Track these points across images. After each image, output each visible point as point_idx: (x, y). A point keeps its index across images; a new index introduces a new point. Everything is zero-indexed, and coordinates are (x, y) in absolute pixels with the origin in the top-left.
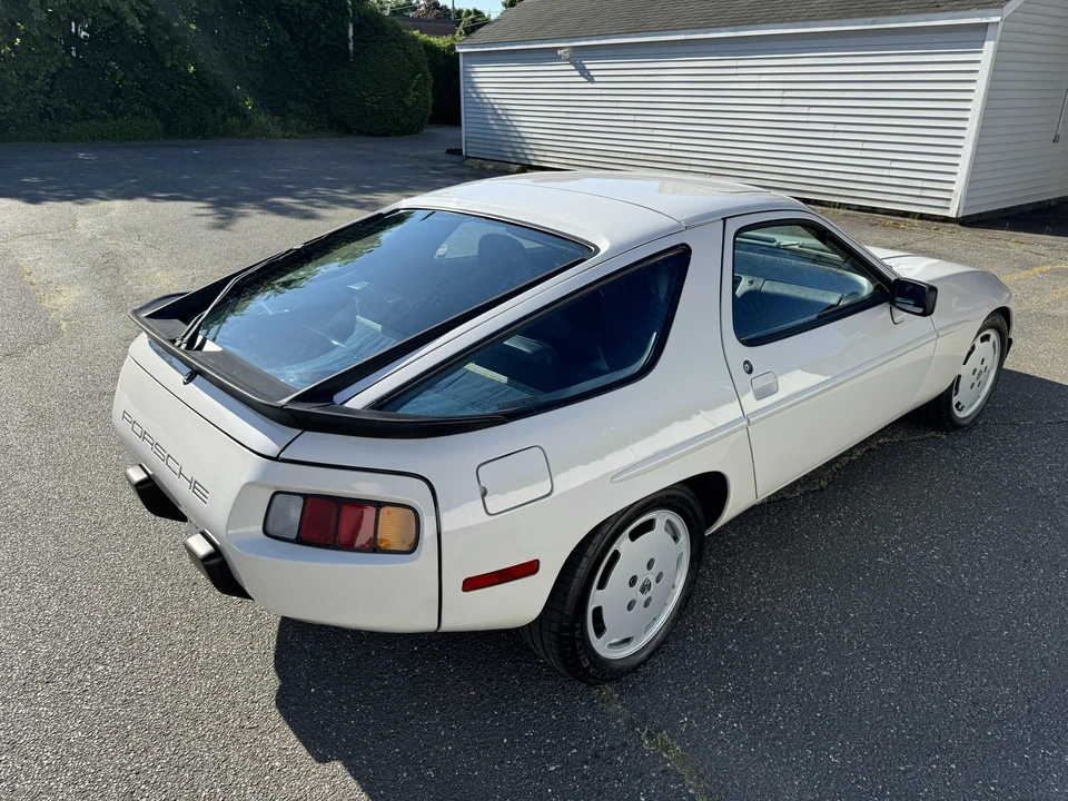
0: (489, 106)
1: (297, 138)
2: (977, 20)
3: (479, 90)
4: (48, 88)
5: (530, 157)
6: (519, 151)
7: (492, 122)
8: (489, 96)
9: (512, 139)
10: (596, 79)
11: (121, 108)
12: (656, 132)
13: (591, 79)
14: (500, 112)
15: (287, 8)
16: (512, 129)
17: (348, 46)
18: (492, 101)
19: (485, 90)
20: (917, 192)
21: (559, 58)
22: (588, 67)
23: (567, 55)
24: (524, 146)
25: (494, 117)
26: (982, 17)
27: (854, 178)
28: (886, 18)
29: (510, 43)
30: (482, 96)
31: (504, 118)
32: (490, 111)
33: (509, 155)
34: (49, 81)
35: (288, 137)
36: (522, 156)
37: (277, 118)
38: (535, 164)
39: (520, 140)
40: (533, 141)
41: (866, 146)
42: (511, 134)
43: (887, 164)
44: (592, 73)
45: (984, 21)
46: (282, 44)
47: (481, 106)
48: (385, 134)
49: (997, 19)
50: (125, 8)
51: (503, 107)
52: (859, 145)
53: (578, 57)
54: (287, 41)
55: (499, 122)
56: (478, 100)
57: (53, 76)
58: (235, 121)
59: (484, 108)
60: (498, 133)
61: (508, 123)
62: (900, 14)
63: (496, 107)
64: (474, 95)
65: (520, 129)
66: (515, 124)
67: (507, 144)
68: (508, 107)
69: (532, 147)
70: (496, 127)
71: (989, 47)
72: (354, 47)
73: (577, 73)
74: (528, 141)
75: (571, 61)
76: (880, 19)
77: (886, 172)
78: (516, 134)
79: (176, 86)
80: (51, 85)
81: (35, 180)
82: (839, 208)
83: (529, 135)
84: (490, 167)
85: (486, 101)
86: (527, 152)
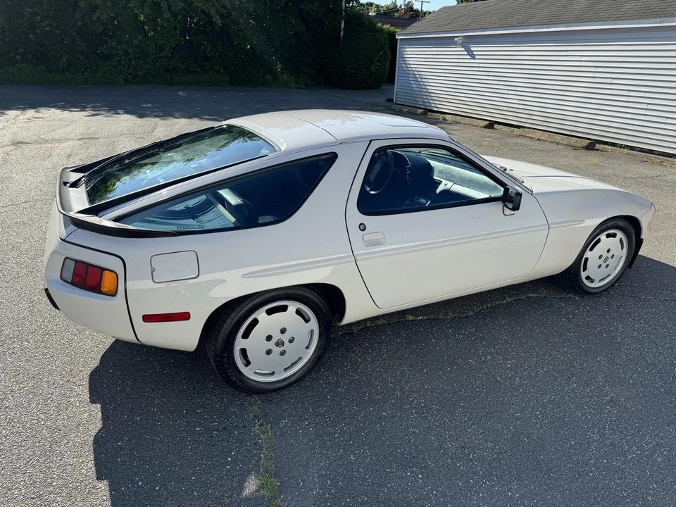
0: (412, 72)
1: (304, 89)
3: (407, 63)
4: (170, 55)
5: (433, 105)
6: (426, 101)
7: (413, 82)
8: (412, 66)
9: (424, 94)
10: (477, 57)
11: (207, 67)
12: (510, 92)
13: (473, 57)
14: (418, 76)
15: (305, 11)
16: (424, 87)
17: (340, 33)
18: (414, 69)
19: (410, 63)
21: (455, 43)
22: (472, 49)
23: (461, 41)
24: (429, 98)
25: (414, 79)
27: (639, 129)
29: (428, 33)
30: (408, 66)
31: (420, 80)
32: (412, 76)
33: (421, 103)
34: (171, 51)
35: (299, 88)
36: (428, 104)
37: (293, 76)
38: (435, 109)
39: (428, 94)
40: (435, 95)
41: (650, 107)
42: (423, 90)
43: (663, 121)
44: (475, 53)
46: (301, 32)
47: (407, 72)
48: (358, 88)
50: (213, 11)
51: (419, 73)
52: (645, 106)
53: (467, 43)
54: (304, 30)
55: (417, 83)
56: (405, 69)
57: (174, 49)
58: (269, 77)
59: (409, 74)
60: (415, 89)
61: (422, 83)
63: (416, 73)
64: (404, 66)
65: (428, 87)
66: (426, 84)
67: (420, 96)
68: (423, 73)
69: (434, 98)
70: (414, 86)
72: (343, 34)
73: (466, 53)
74: (432, 95)
75: (463, 45)
77: (662, 126)
78: (426, 90)
79: (239, 56)
80: (172, 54)
81: (150, 105)
82: (624, 148)
83: (433, 91)
84: (406, 110)
85: (410, 69)
86: (431, 101)
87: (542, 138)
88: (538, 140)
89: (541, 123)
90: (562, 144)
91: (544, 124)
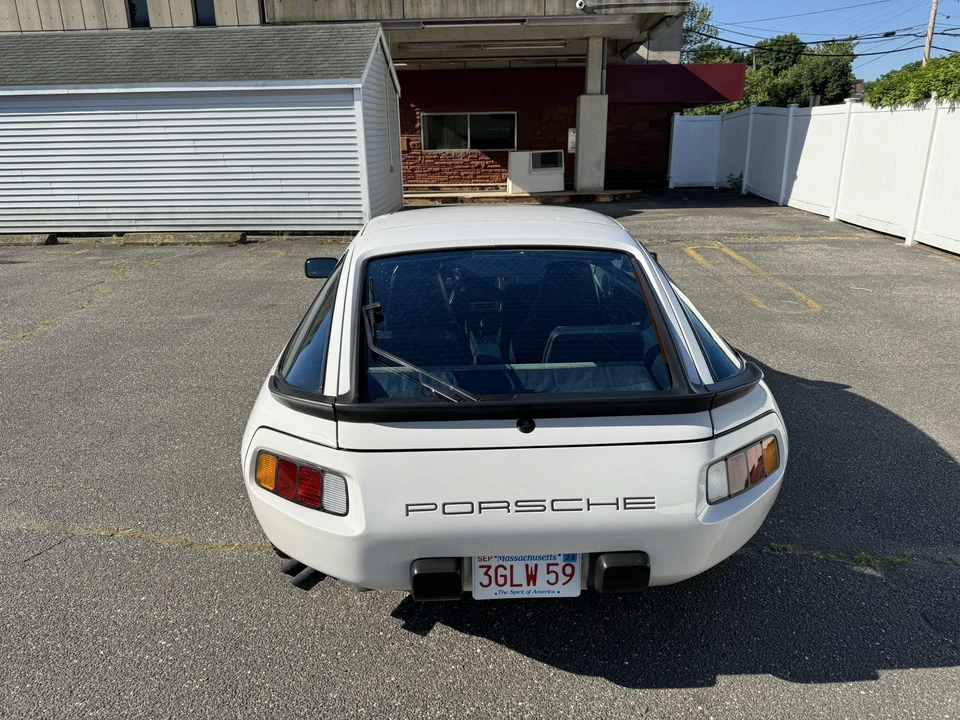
2: (346, 86)
12: (54, 185)
20: (336, 215)
26: (348, 83)
27: (282, 209)
28: (274, 82)
41: (284, 183)
43: (306, 196)
45: (350, 86)
49: (360, 86)
52: (278, 182)
62: (284, 79)
71: (358, 105)
76: (269, 82)
77: (307, 202)
87: (166, 241)
88: (163, 244)
89: (133, 223)
90: (205, 243)
91: (139, 223)
